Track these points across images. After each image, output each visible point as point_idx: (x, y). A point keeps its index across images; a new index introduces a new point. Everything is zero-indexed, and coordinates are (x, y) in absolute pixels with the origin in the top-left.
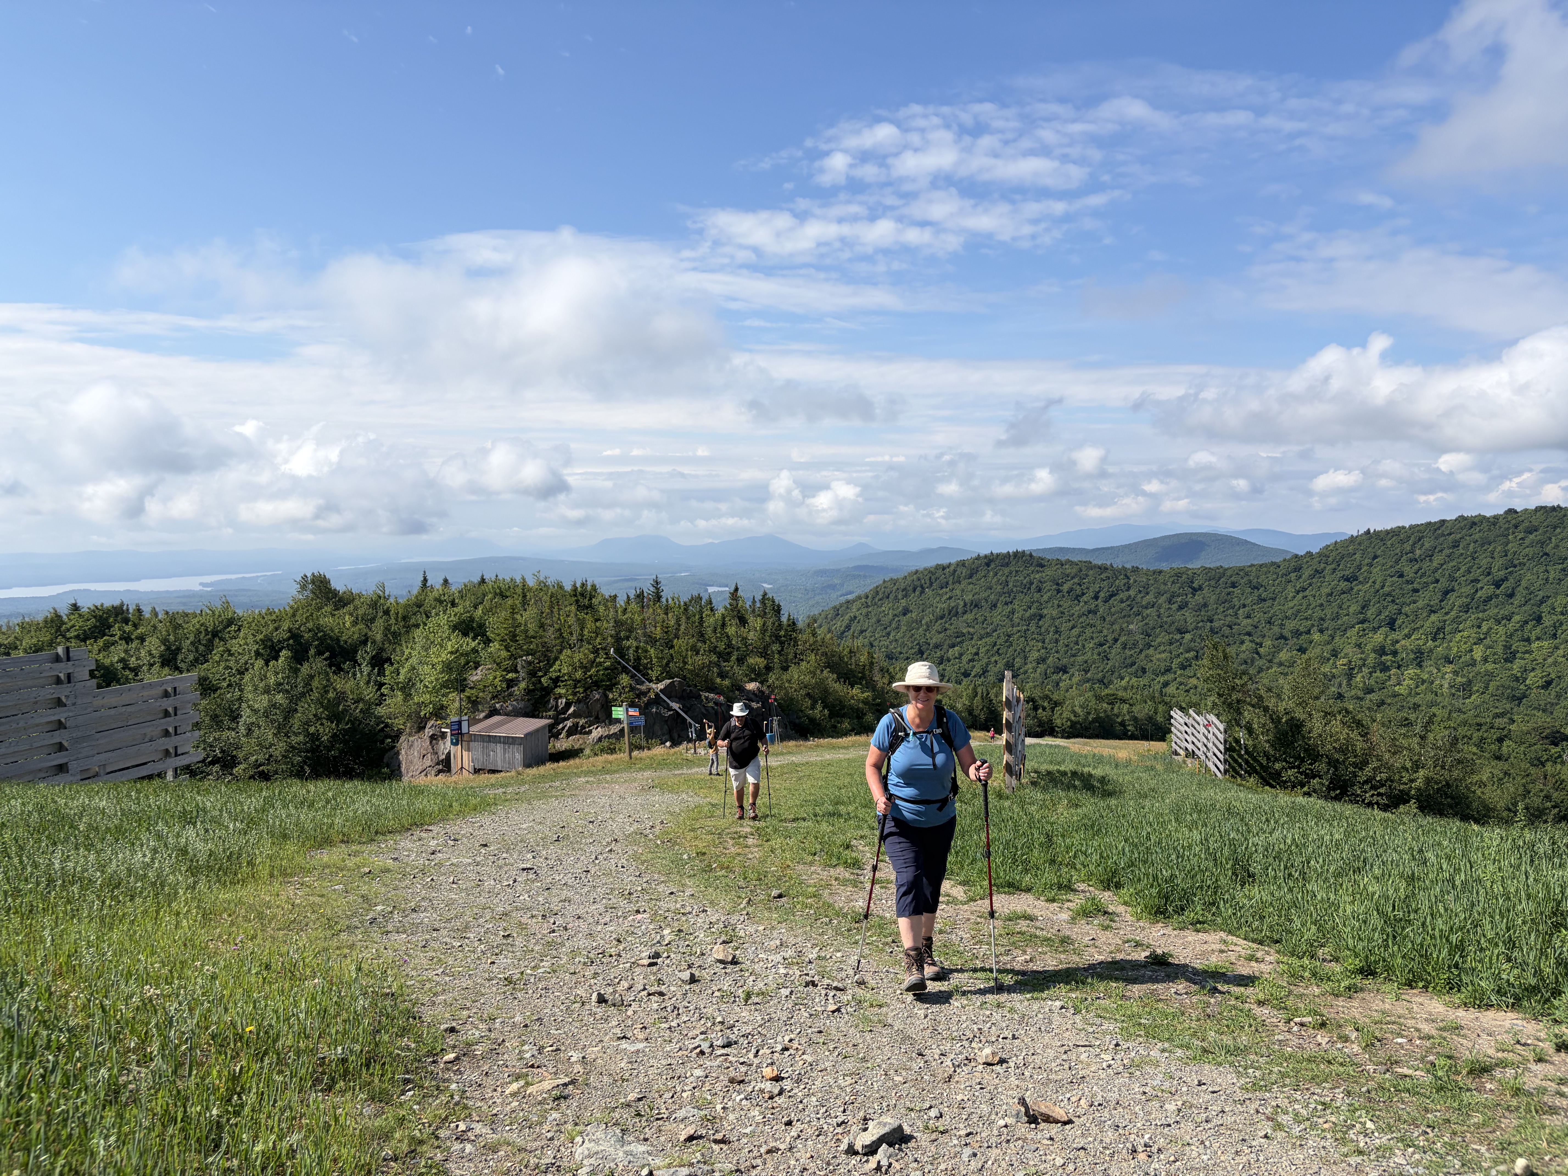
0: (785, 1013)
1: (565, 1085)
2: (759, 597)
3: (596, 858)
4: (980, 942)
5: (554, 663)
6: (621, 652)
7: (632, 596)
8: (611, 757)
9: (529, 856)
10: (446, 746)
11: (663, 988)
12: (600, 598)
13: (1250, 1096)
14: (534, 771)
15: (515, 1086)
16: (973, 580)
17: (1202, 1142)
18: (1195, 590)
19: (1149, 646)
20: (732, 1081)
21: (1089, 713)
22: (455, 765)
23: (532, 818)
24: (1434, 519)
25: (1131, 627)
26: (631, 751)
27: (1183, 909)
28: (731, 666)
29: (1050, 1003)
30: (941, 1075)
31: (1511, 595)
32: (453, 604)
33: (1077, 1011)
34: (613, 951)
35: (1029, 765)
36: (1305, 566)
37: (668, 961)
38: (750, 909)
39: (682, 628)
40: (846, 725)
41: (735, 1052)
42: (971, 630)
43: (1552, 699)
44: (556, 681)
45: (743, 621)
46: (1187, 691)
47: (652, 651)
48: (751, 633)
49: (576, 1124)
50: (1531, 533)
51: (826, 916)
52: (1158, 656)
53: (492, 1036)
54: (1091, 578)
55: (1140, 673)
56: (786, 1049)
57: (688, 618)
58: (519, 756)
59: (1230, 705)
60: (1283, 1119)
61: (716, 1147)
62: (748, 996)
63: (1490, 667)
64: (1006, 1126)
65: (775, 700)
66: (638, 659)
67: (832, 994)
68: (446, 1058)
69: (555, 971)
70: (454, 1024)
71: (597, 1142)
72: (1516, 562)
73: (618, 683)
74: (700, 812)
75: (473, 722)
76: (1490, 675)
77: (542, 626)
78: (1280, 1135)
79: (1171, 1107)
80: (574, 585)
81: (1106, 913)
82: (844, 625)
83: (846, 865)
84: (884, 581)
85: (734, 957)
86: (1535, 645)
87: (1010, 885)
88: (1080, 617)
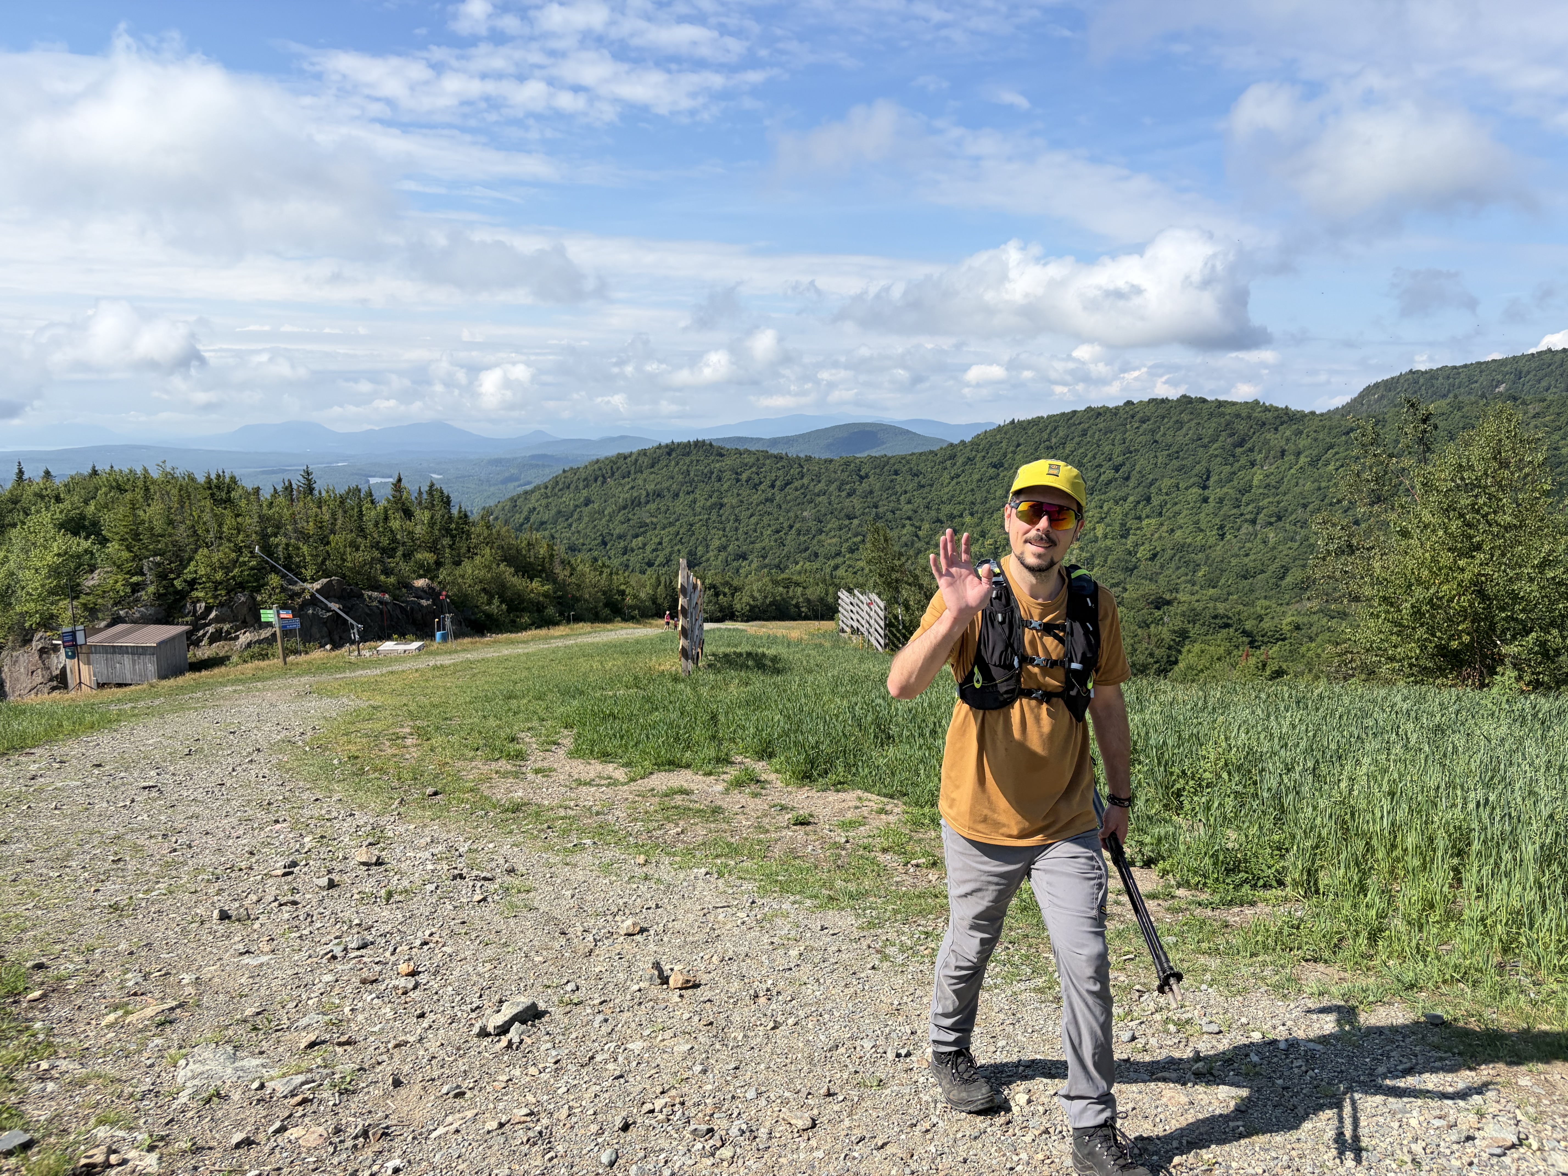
0: (428, 909)
1: (172, 1009)
2: (425, 488)
3: (234, 770)
4: (636, 820)
5: (188, 563)
6: (268, 550)
7: (280, 488)
8: (262, 664)
9: (153, 773)
10: (60, 660)
11: (297, 897)
12: (240, 491)
13: (865, 933)
14: (171, 682)
15: (111, 1018)
16: (655, 469)
17: (818, 980)
18: (862, 478)
19: (821, 532)
20: (364, 982)
21: (766, 597)
22: (72, 681)
23: (160, 733)
24: (1068, 410)
25: (805, 514)
26: (285, 656)
27: (826, 773)
28: (397, 562)
29: (696, 870)
30: (582, 949)
31: (1127, 479)
32: (58, 499)
33: (720, 875)
34: (243, 865)
35: (707, 649)
36: (959, 454)
37: (306, 869)
38: (402, 810)
39: (339, 522)
40: (526, 619)
41: (371, 952)
42: (654, 520)
43: (1157, 569)
44: (192, 584)
45: (408, 514)
46: (855, 573)
47: (305, 549)
48: (418, 527)
49: (180, 1048)
50: (1144, 422)
51: (482, 809)
52: (829, 541)
53: (90, 967)
54: (767, 467)
55: (813, 558)
56: (426, 943)
57: (345, 512)
58: (151, 667)
59: (889, 584)
60: (891, 951)
61: (340, 1050)
62: (390, 894)
63: (1109, 542)
64: (640, 990)
65: (447, 596)
66: (289, 557)
67: (479, 884)
68: (31, 996)
69: (171, 892)
70: (44, 960)
71: (203, 1062)
72: (1132, 449)
73: (267, 584)
74: (358, 716)
75: (90, 632)
76: (1109, 550)
77: (171, 522)
78: (886, 965)
79: (794, 953)
80: (208, 477)
81: (758, 781)
82: (523, 516)
83: (509, 757)
84: (564, 471)
85: (379, 858)
86: (1145, 522)
87: (671, 763)
88: (758, 505)
